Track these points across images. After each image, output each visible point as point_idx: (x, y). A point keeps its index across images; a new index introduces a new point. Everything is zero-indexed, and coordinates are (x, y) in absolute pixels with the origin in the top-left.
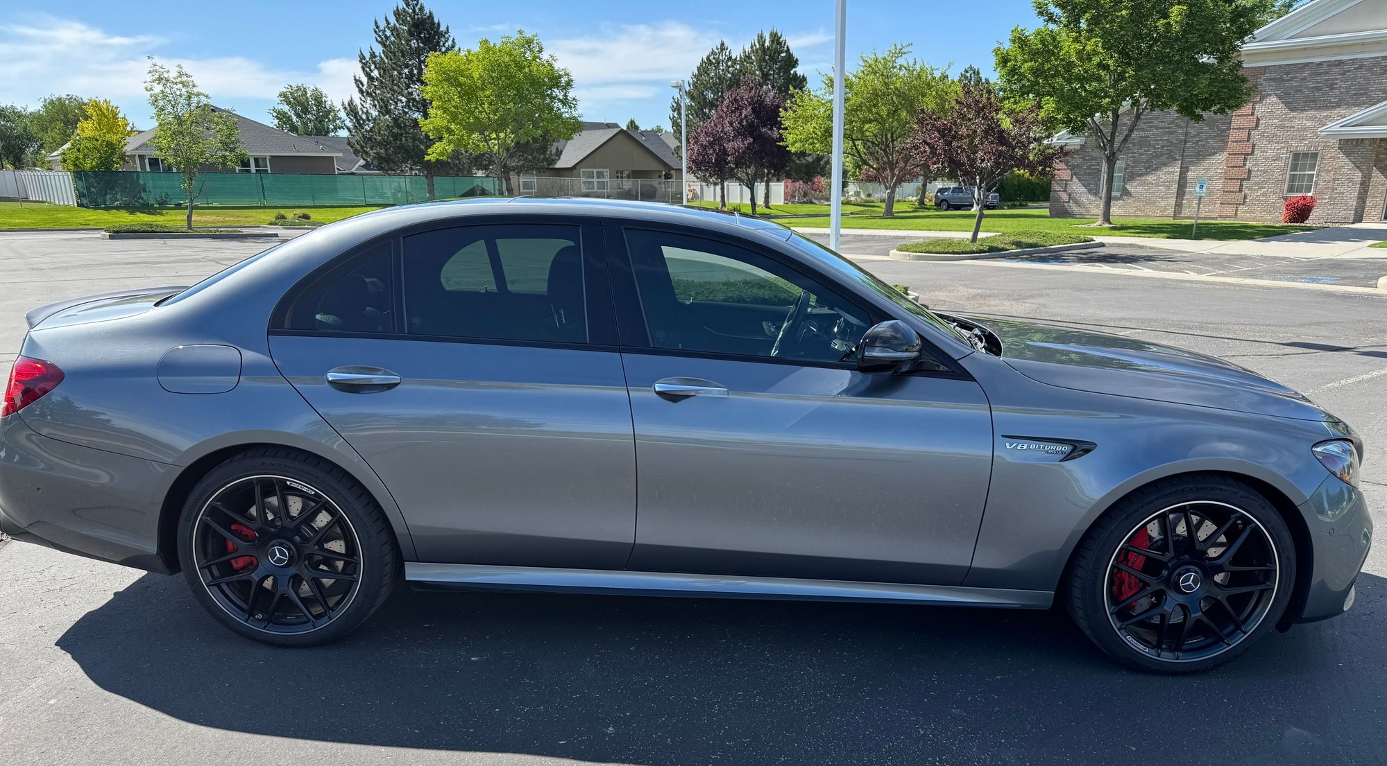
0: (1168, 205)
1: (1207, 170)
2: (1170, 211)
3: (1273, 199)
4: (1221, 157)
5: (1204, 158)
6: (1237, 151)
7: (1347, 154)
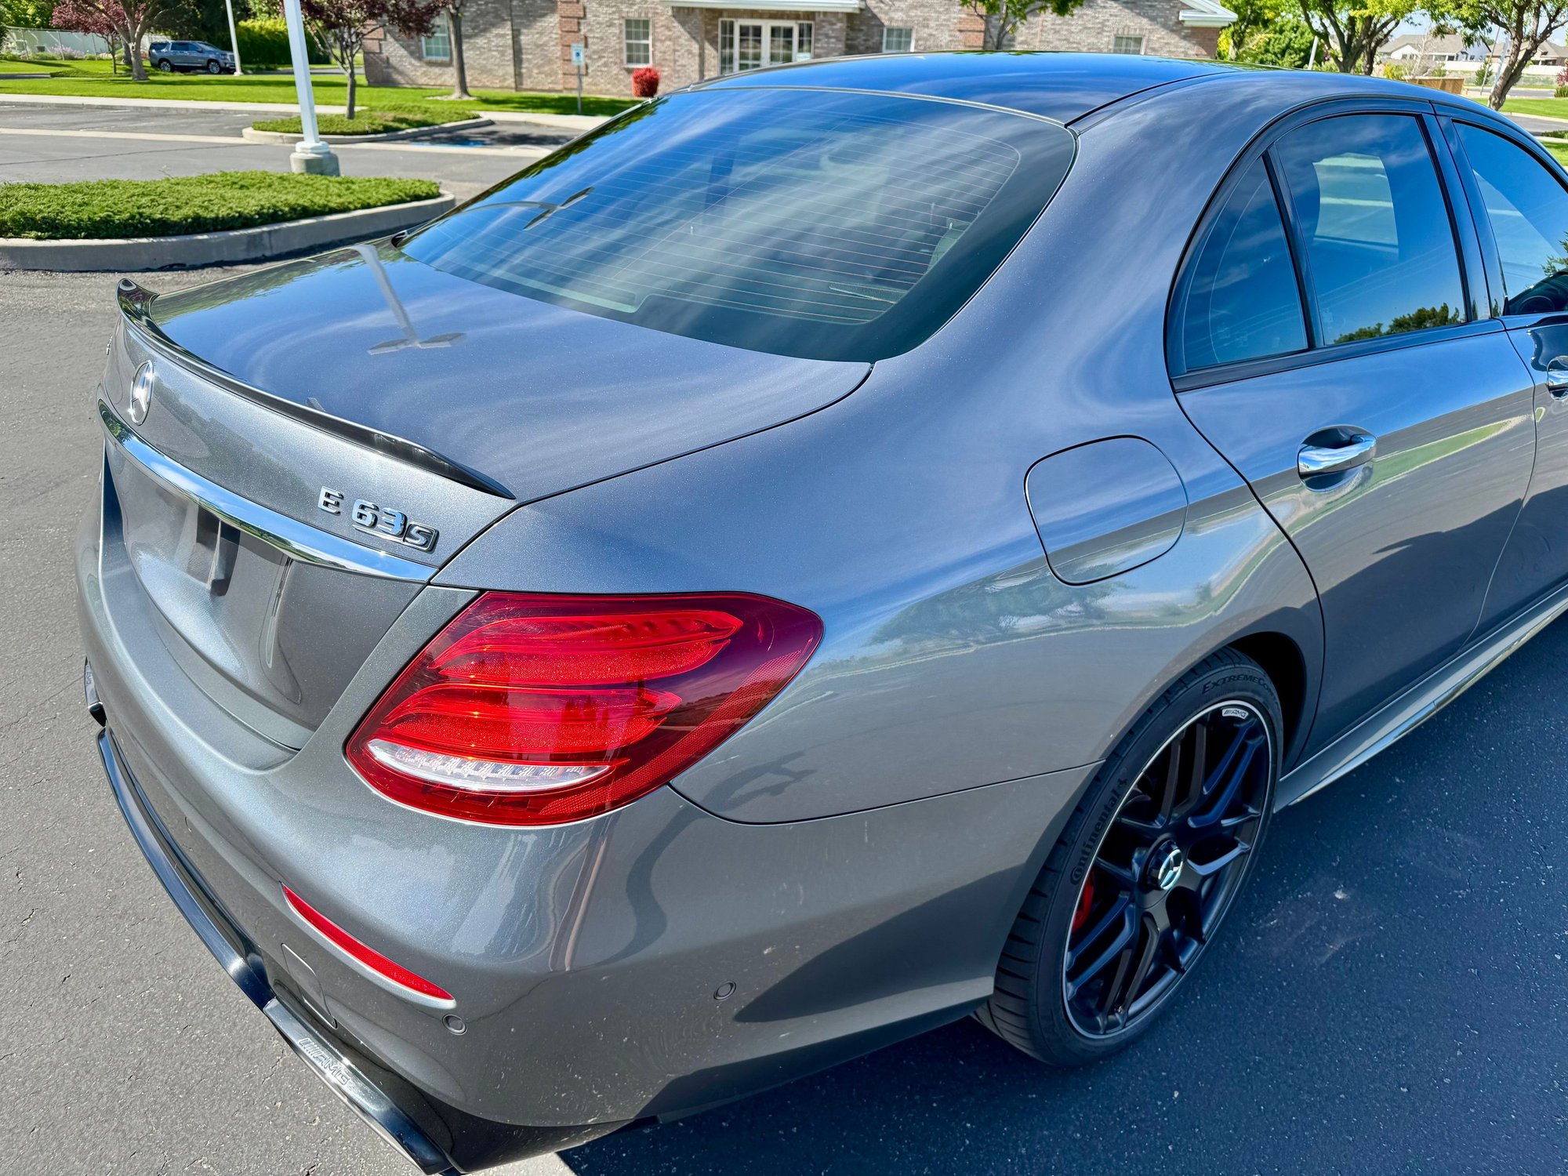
0: (507, 73)
1: (541, 34)
2: (511, 82)
3: (615, 70)
4: (552, 21)
5: (535, 20)
6: (568, 13)
7: (683, 23)
